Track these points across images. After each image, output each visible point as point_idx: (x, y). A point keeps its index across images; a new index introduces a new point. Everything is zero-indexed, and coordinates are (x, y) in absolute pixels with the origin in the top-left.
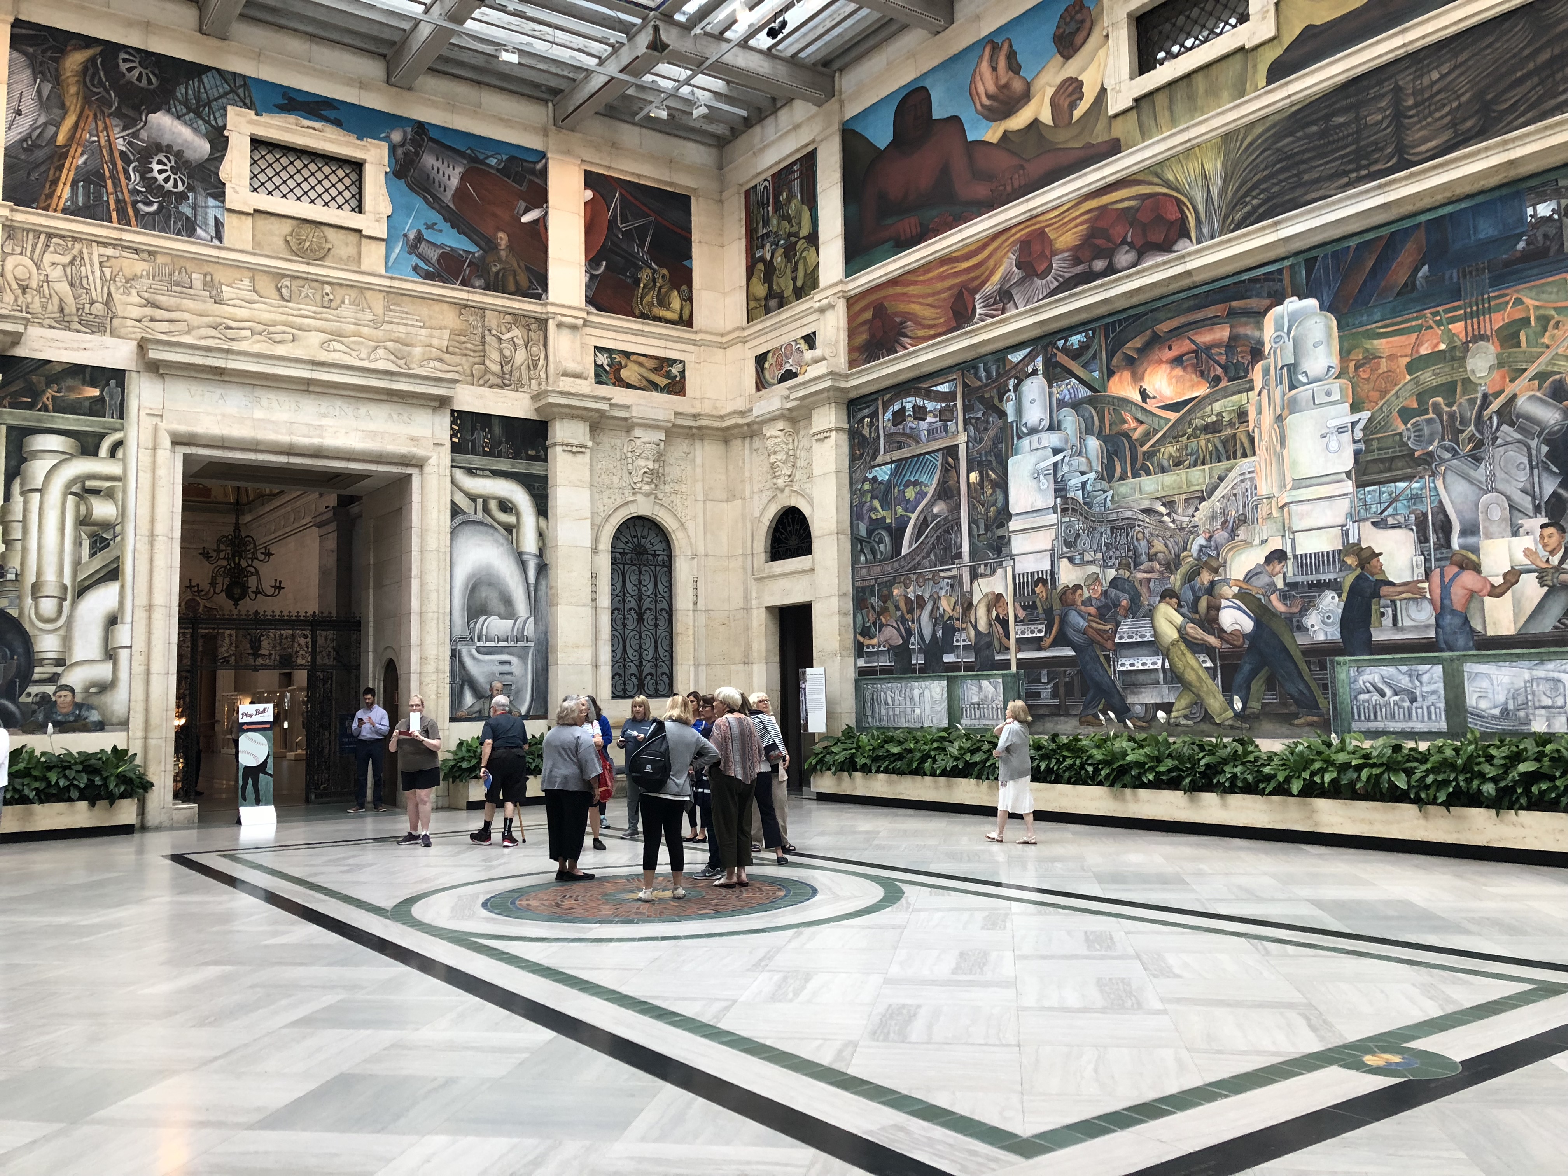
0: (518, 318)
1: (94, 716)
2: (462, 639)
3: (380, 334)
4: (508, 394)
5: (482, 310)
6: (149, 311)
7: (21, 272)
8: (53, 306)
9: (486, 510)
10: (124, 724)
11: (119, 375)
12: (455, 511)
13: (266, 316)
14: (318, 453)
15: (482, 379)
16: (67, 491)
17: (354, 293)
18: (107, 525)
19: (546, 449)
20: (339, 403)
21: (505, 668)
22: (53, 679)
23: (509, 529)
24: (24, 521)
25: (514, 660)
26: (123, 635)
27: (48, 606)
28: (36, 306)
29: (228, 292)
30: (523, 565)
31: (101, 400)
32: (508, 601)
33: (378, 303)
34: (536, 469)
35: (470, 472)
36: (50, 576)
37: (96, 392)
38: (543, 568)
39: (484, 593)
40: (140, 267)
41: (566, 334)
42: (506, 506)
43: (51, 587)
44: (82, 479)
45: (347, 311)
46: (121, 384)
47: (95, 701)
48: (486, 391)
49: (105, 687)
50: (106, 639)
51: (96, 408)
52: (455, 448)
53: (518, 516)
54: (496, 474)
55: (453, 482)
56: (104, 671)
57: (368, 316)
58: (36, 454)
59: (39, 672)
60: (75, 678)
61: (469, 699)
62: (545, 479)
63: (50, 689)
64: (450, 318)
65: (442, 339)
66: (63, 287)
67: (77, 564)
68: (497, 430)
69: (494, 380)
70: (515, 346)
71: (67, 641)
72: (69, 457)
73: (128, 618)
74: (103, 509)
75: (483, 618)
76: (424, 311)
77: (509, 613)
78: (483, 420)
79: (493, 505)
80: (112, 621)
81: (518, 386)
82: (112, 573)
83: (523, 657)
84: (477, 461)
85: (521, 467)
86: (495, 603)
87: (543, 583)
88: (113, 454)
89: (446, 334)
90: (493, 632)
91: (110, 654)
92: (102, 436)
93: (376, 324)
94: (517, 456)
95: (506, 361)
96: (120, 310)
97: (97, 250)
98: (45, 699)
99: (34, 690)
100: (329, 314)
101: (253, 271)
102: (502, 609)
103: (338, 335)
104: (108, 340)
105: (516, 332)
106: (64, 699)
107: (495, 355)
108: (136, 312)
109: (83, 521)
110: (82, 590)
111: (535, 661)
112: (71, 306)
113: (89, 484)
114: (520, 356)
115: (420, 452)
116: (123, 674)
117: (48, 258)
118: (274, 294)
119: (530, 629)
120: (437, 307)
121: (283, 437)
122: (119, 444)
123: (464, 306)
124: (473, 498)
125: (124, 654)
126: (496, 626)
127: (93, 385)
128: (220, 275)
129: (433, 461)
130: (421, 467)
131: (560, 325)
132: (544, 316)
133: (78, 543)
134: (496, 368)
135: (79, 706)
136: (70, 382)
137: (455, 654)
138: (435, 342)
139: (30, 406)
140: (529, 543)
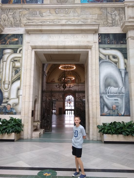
0: (116, 8)
1: (14, 111)
2: (103, 93)
3: (79, 18)
4: (114, 27)
5: (106, 8)
6: (28, 21)
7: (4, 17)
8: (10, 23)
9: (109, 58)
10: (20, 113)
11: (21, 35)
12: (100, 59)
13: (53, 18)
14: (64, 47)
15: (107, 25)
16: (11, 61)
17: (73, 10)
18: (18, 68)
19: (126, 41)
20: (69, 35)
21: (116, 101)
22: (7, 102)
23: (116, 63)
24: (3, 68)
25: (119, 99)
26: (21, 92)
27: (6, 86)
28: (7, 24)
29: (44, 14)
30: (120, 72)
31: (18, 41)
32: (116, 83)
33: (79, 11)
34: (123, 46)
35: (104, 49)
36: (7, 79)
37: (17, 39)
38: (126, 73)
39: (109, 80)
40: (26, 12)
41: (130, 9)
42: (114, 57)
43: (7, 82)
44: (14, 58)
45: (72, 14)
46: (22, 37)
47: (14, 107)
48: (108, 28)
49: (17, 104)
50: (17, 94)
51: (17, 43)
52: (100, 43)
53: (118, 59)
54: (111, 49)
55: (99, 51)
56: (16, 101)
57: (77, 14)
58: (5, 54)
59: (4, 101)
60: (11, 102)
61: (106, 110)
62: (126, 49)
63: (6, 105)
64: (97, 11)
65: (96, 17)
66: (12, 19)
67: (12, 76)
68: (111, 37)
69: (110, 25)
70: (116, 16)
71: (9, 94)
72: (11, 54)
73: (22, 88)
74: (17, 64)
75: (109, 87)
76: (91, 11)
77: (117, 86)
78: (107, 35)
79: (111, 57)
80: (19, 89)
81: (117, 25)
82: (19, 78)
83: (122, 98)
84: (106, 46)
85: (119, 46)
86: (112, 83)
87: (127, 77)
88: (20, 52)
89: (97, 15)
90: (112, 91)
91: (18, 97)
92: (18, 49)
93: (78, 16)
94: (117, 43)
95: (113, 20)
96: (22, 22)
97: (18, 10)
98: (5, 107)
99: (3, 105)
100: (67, 15)
101: (50, 9)
102: (115, 85)
103: (69, 20)
104: (20, 28)
105: (116, 12)
106: (8, 107)
107: (110, 19)
108: (25, 22)
109: (13, 67)
110: (13, 82)
111: (125, 100)
112: (13, 23)
113: (15, 59)
114: (117, 18)
115: (90, 44)
116: (20, 102)
117: (9, 13)
118: (54, 13)
119: (123, 90)
120: (94, 9)
121: (56, 44)
122: (21, 50)
123: (101, 8)
124: (105, 56)
125: (20, 97)
126: (113, 89)
127: (16, 38)
128: (43, 11)
129: (94, 46)
130: (91, 49)
131: (128, 7)
132: (124, 6)
133: (12, 72)
134: (110, 22)
135: (11, 109)
136: (12, 38)
137: (101, 97)
138: (94, 18)
139: (5, 44)
140: (122, 66)
